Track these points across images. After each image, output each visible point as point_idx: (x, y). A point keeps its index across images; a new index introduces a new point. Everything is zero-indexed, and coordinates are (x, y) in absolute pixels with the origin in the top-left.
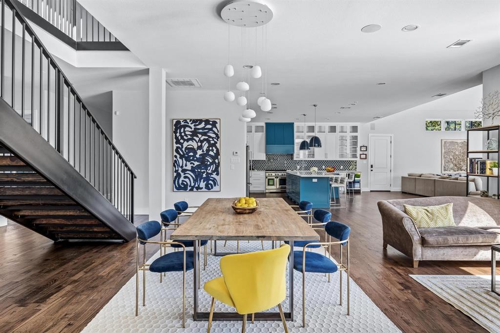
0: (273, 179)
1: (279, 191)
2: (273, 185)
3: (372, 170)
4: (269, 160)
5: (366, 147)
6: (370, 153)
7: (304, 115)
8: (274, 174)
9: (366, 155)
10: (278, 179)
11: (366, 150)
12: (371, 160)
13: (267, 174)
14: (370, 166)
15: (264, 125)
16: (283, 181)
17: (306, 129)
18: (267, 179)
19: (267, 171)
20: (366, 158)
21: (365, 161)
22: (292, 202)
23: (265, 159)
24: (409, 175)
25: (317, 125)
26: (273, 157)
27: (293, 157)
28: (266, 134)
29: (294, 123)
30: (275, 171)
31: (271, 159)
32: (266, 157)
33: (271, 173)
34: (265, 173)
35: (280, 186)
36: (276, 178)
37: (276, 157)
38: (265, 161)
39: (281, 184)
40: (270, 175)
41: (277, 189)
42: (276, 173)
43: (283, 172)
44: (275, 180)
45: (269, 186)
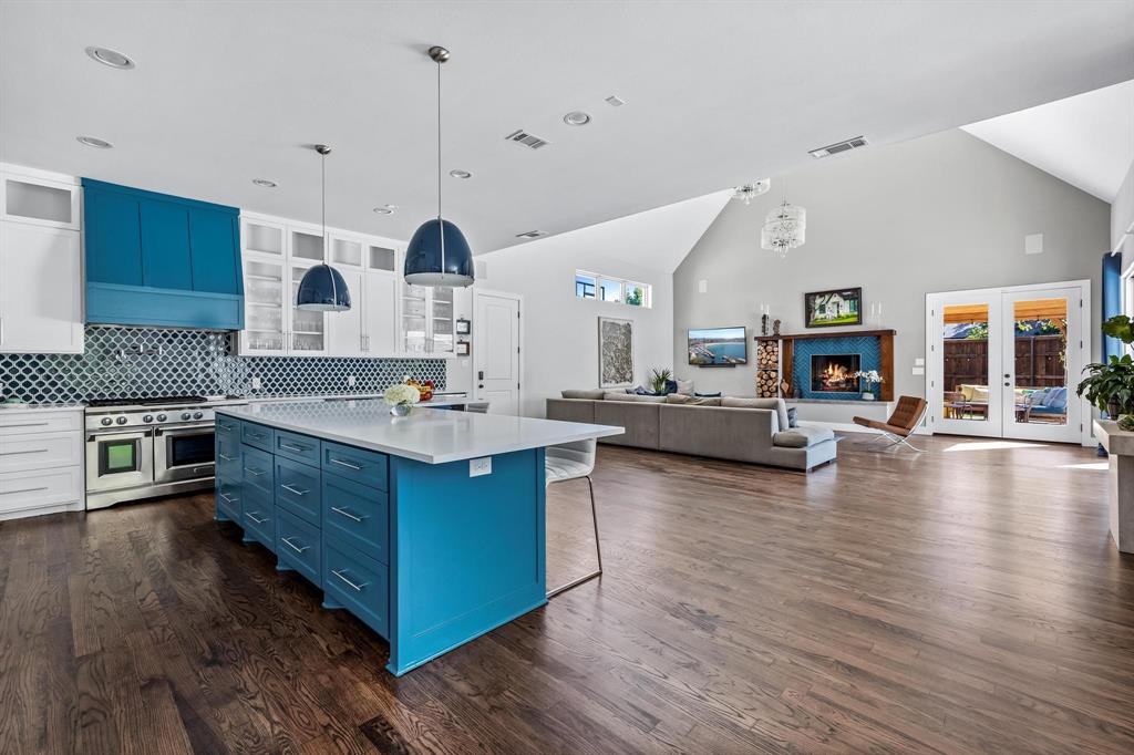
0: (133, 442)
1: (167, 488)
2: (133, 468)
3: (481, 386)
4: (107, 353)
5: (469, 323)
6: (477, 338)
7: (321, 150)
8: (135, 419)
9: (468, 344)
10: (161, 442)
11: (468, 332)
12: (479, 359)
13: (95, 422)
14: (476, 376)
15: (76, 191)
16: (192, 448)
17: (288, 244)
18: (93, 448)
19: (94, 403)
20: (468, 353)
21: (465, 361)
22: (276, 573)
23: (81, 351)
24: (565, 395)
25: (332, 234)
26: (129, 340)
27: (232, 344)
28: (83, 232)
29: (241, 211)
30: (141, 404)
31: (119, 352)
32: (90, 340)
33: (119, 415)
34: (79, 417)
35: (173, 468)
36: (148, 434)
37: (150, 341)
38: (78, 357)
39: (178, 458)
40: (114, 424)
41: (156, 484)
42: (153, 410)
43: (189, 408)
44: (146, 442)
45: (105, 476)
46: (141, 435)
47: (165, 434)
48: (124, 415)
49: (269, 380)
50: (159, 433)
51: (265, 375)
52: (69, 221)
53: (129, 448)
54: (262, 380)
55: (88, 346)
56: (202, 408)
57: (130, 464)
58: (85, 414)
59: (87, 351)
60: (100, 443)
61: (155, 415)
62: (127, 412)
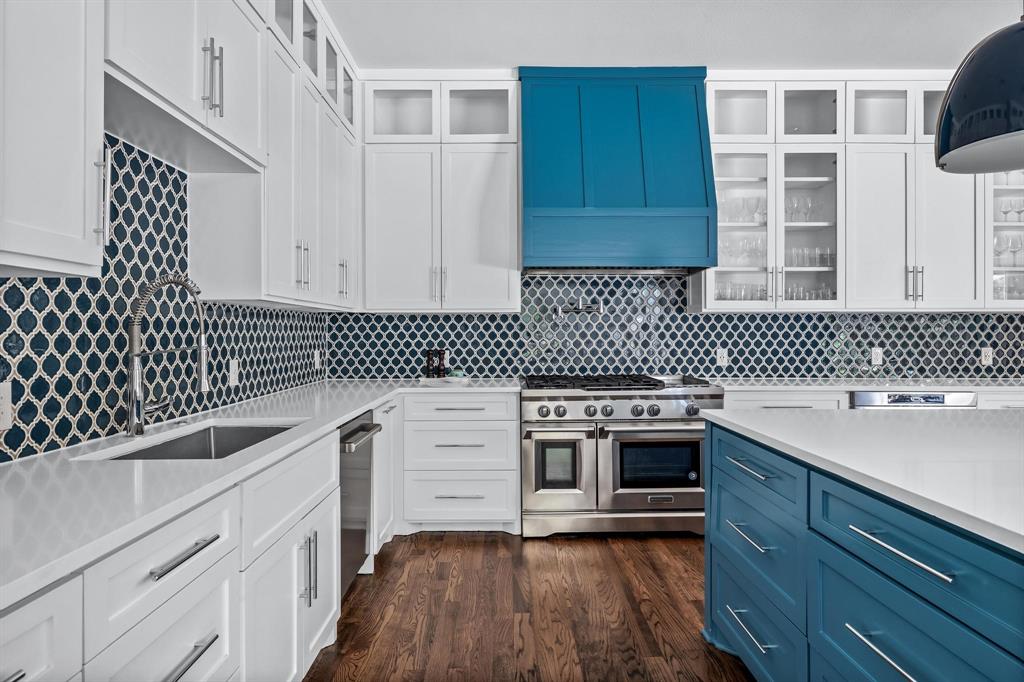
0: (573, 445)
1: (606, 519)
2: (572, 483)
4: (543, 311)
8: (575, 410)
10: (606, 445)
13: (532, 411)
15: (512, 87)
17: (777, 112)
19: (530, 385)
23: (518, 309)
25: (851, 84)
26: (566, 293)
27: (689, 293)
28: (520, 144)
29: (708, 71)
30: (583, 387)
31: (555, 311)
32: (527, 295)
33: (557, 403)
34: (515, 400)
35: (621, 491)
36: (590, 435)
37: (589, 293)
38: (516, 318)
39: (627, 476)
40: (552, 416)
41: (598, 511)
42: (597, 398)
43: (642, 397)
44: (587, 447)
45: (542, 491)
46: (582, 436)
47: (611, 437)
48: (563, 403)
49: (741, 353)
50: (603, 434)
51: (736, 344)
52: (505, 130)
53: (567, 452)
54: (730, 353)
55: (525, 302)
56: (659, 397)
57: (568, 477)
58: (522, 399)
59: (523, 309)
60: (537, 442)
61: (599, 405)
62: (567, 399)
